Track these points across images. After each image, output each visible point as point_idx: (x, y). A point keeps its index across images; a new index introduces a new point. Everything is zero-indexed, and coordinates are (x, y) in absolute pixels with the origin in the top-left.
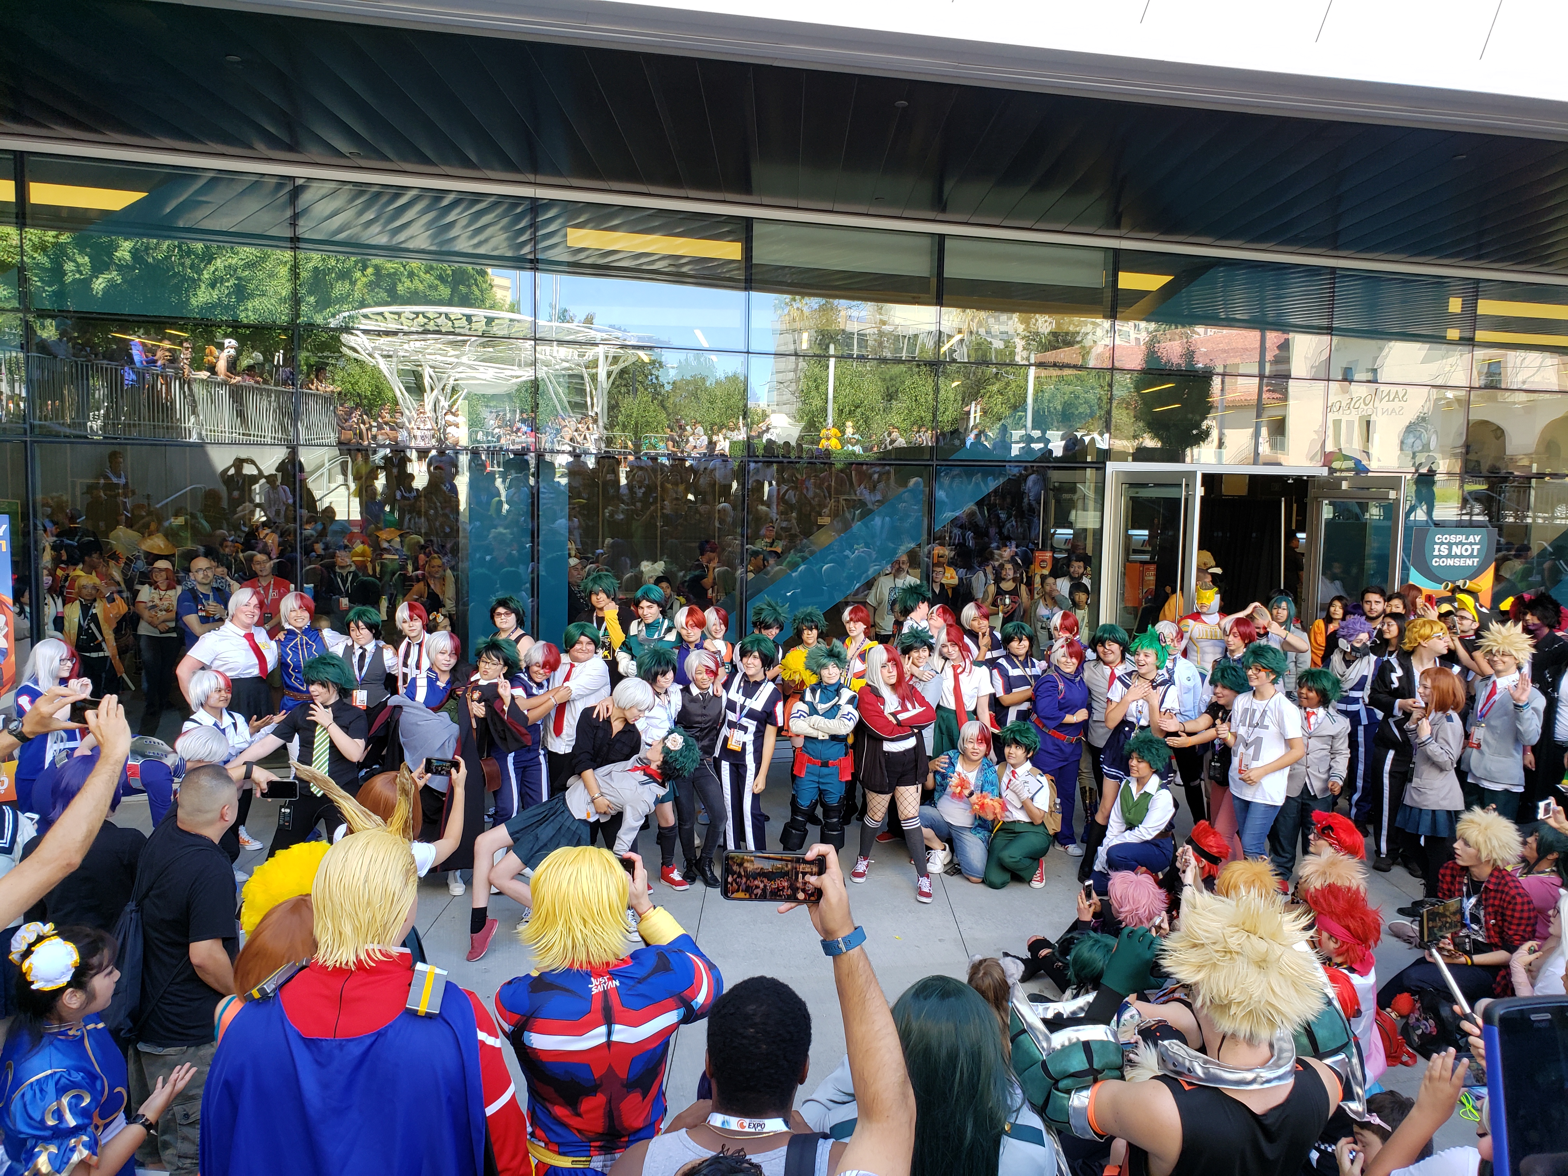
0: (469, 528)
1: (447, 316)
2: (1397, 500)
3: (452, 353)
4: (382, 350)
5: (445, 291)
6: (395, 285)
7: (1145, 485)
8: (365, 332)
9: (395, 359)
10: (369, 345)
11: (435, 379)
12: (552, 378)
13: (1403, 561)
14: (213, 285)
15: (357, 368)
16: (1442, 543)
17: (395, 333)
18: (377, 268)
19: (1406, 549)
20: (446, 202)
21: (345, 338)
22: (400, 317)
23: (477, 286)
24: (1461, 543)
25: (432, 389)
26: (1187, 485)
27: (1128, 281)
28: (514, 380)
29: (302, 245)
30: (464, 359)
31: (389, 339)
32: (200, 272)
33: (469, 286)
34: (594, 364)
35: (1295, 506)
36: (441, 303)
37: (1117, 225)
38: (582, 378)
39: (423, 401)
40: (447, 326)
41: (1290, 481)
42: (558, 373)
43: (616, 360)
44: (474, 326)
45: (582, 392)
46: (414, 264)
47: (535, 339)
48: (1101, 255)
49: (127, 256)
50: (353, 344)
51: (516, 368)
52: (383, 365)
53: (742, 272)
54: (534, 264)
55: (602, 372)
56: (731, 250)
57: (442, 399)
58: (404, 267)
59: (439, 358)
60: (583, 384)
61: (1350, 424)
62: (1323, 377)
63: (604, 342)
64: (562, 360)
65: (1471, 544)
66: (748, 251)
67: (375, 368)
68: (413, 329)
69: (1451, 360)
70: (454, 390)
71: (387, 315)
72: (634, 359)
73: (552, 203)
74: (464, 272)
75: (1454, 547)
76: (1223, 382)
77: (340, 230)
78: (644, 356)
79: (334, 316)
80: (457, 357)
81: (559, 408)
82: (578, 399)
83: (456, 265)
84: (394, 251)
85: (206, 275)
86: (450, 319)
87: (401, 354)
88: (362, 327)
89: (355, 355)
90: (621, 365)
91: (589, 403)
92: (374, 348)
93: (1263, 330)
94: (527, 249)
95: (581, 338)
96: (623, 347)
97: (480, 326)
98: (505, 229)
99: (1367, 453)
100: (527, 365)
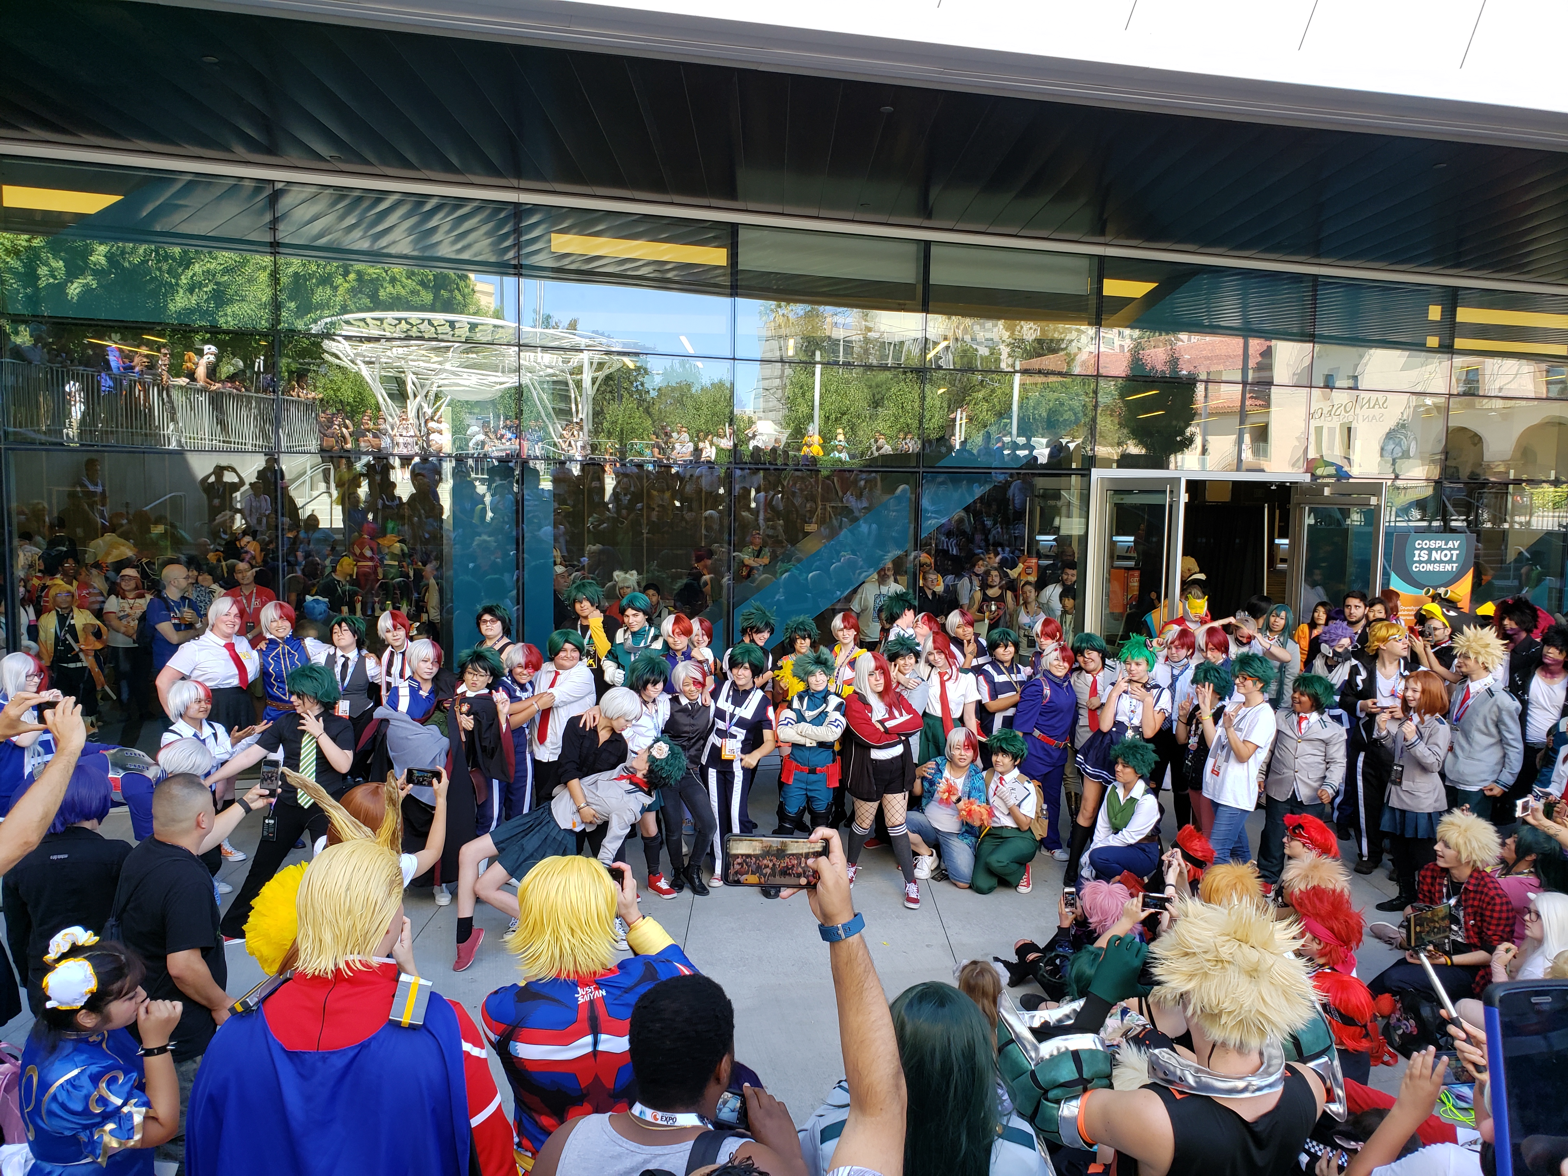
0: (452, 535)
1: (429, 321)
2: (1378, 506)
3: (436, 359)
4: (364, 356)
5: (427, 297)
6: (377, 291)
7: (1130, 492)
8: (348, 338)
9: (377, 366)
10: (351, 352)
11: (418, 385)
12: (536, 384)
13: (1384, 567)
14: (191, 290)
15: (340, 375)
16: (1422, 549)
17: (377, 339)
18: (359, 273)
19: (1387, 555)
20: (428, 207)
21: (327, 344)
22: (382, 323)
23: (459, 290)
24: (1440, 549)
25: (415, 396)
26: (1171, 492)
27: (1113, 288)
28: (498, 387)
29: (282, 250)
30: (448, 366)
31: (372, 345)
32: (177, 277)
33: (451, 291)
34: (579, 370)
35: (1277, 512)
36: (423, 308)
37: (1102, 233)
38: (567, 384)
39: (406, 407)
40: (430, 332)
41: (1273, 488)
42: (542, 379)
43: (601, 365)
44: (457, 332)
45: (567, 398)
46: (397, 270)
47: (519, 345)
48: (1085, 262)
49: (103, 260)
50: (334, 351)
51: (499, 374)
52: (365, 371)
53: (728, 278)
54: (518, 270)
55: (587, 378)
56: (717, 256)
57: (425, 405)
58: (386, 272)
59: (422, 364)
60: (568, 391)
61: (1331, 430)
62: (1305, 384)
63: (588, 348)
64: (547, 367)
65: (1450, 549)
66: (733, 257)
67: (357, 374)
68: (395, 335)
69: (1431, 368)
70: (437, 397)
71: (369, 321)
72: (619, 365)
73: (536, 208)
74: (446, 277)
75: (1434, 552)
76: (1206, 389)
77: (321, 235)
78: (629, 362)
79: (315, 321)
80: (440, 363)
81: (543, 414)
82: (562, 406)
83: (439, 271)
84: (376, 256)
85: (184, 280)
86: (433, 325)
87: (383, 360)
88: (344, 333)
89: (337, 361)
90: (606, 371)
91: (574, 409)
92: (356, 355)
93: (1245, 338)
94: (511, 254)
95: (565, 344)
96: (608, 353)
97: (463, 332)
98: (488, 234)
99: (1349, 459)
100: (511, 371)
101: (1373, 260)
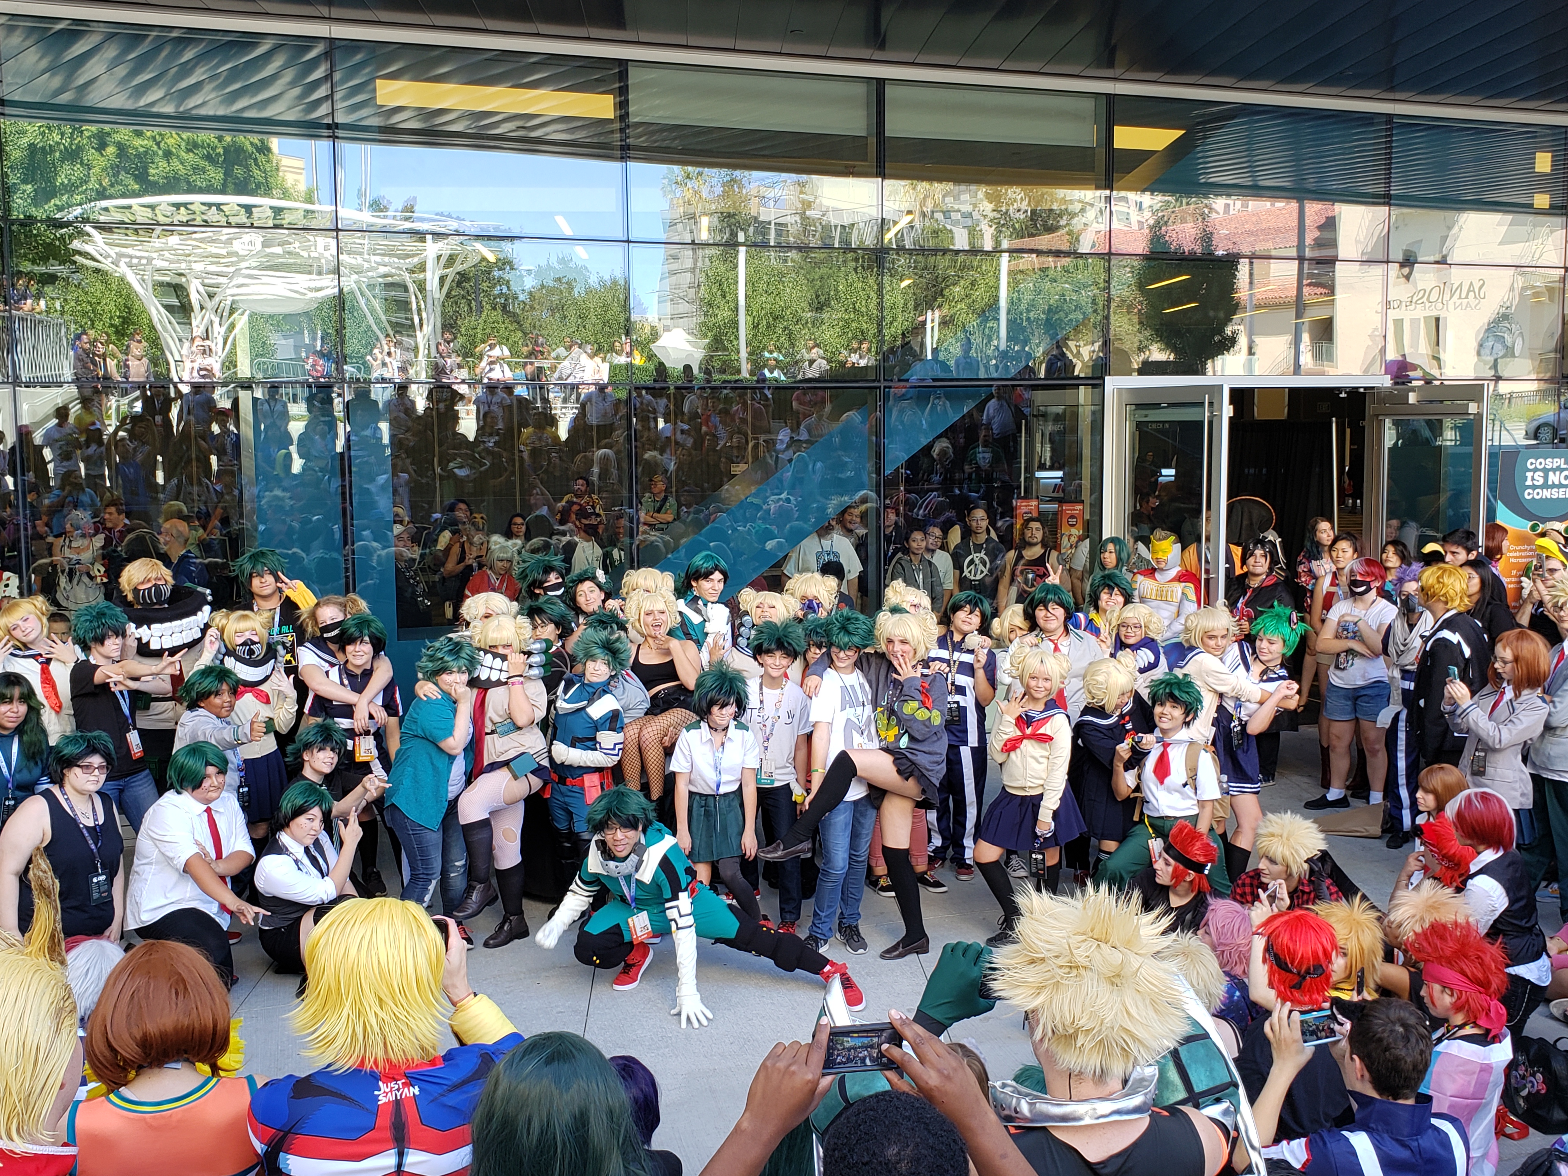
1: (218, 205)
2: (1479, 416)
5: (215, 175)
6: (145, 168)
7: (1156, 406)
9: (148, 268)
10: (111, 250)
11: (206, 295)
12: (364, 289)
15: (99, 283)
16: (1536, 470)
18: (120, 144)
22: (154, 211)
23: (259, 168)
24: (1559, 469)
25: (202, 309)
26: (1211, 404)
27: (1126, 137)
28: (313, 295)
29: (9, 111)
30: (244, 268)
33: (247, 168)
34: (422, 267)
35: (1348, 431)
36: (210, 190)
37: (1111, 64)
38: (405, 287)
39: (190, 324)
41: (1343, 395)
42: (372, 281)
43: (451, 260)
44: (256, 219)
45: (406, 307)
46: (169, 135)
47: (338, 234)
48: (1090, 103)
50: (86, 248)
51: (312, 277)
52: (132, 276)
53: (617, 135)
54: (333, 131)
55: (432, 277)
56: (601, 106)
57: (216, 320)
58: (157, 139)
60: (407, 296)
61: (1414, 322)
62: (1380, 258)
63: (434, 234)
64: (378, 264)
66: (622, 106)
69: (1540, 235)
70: (232, 309)
71: (136, 209)
72: (476, 257)
73: (354, 45)
74: (239, 145)
75: (1551, 474)
76: (1251, 268)
77: (54, 93)
78: (489, 252)
81: (374, 327)
82: (401, 316)
84: (141, 117)
86: (222, 210)
87: (158, 261)
90: (459, 267)
91: (416, 321)
92: (119, 254)
93: (1300, 200)
98: (293, 83)
99: (1437, 359)
100: (328, 273)
101: (1462, 94)
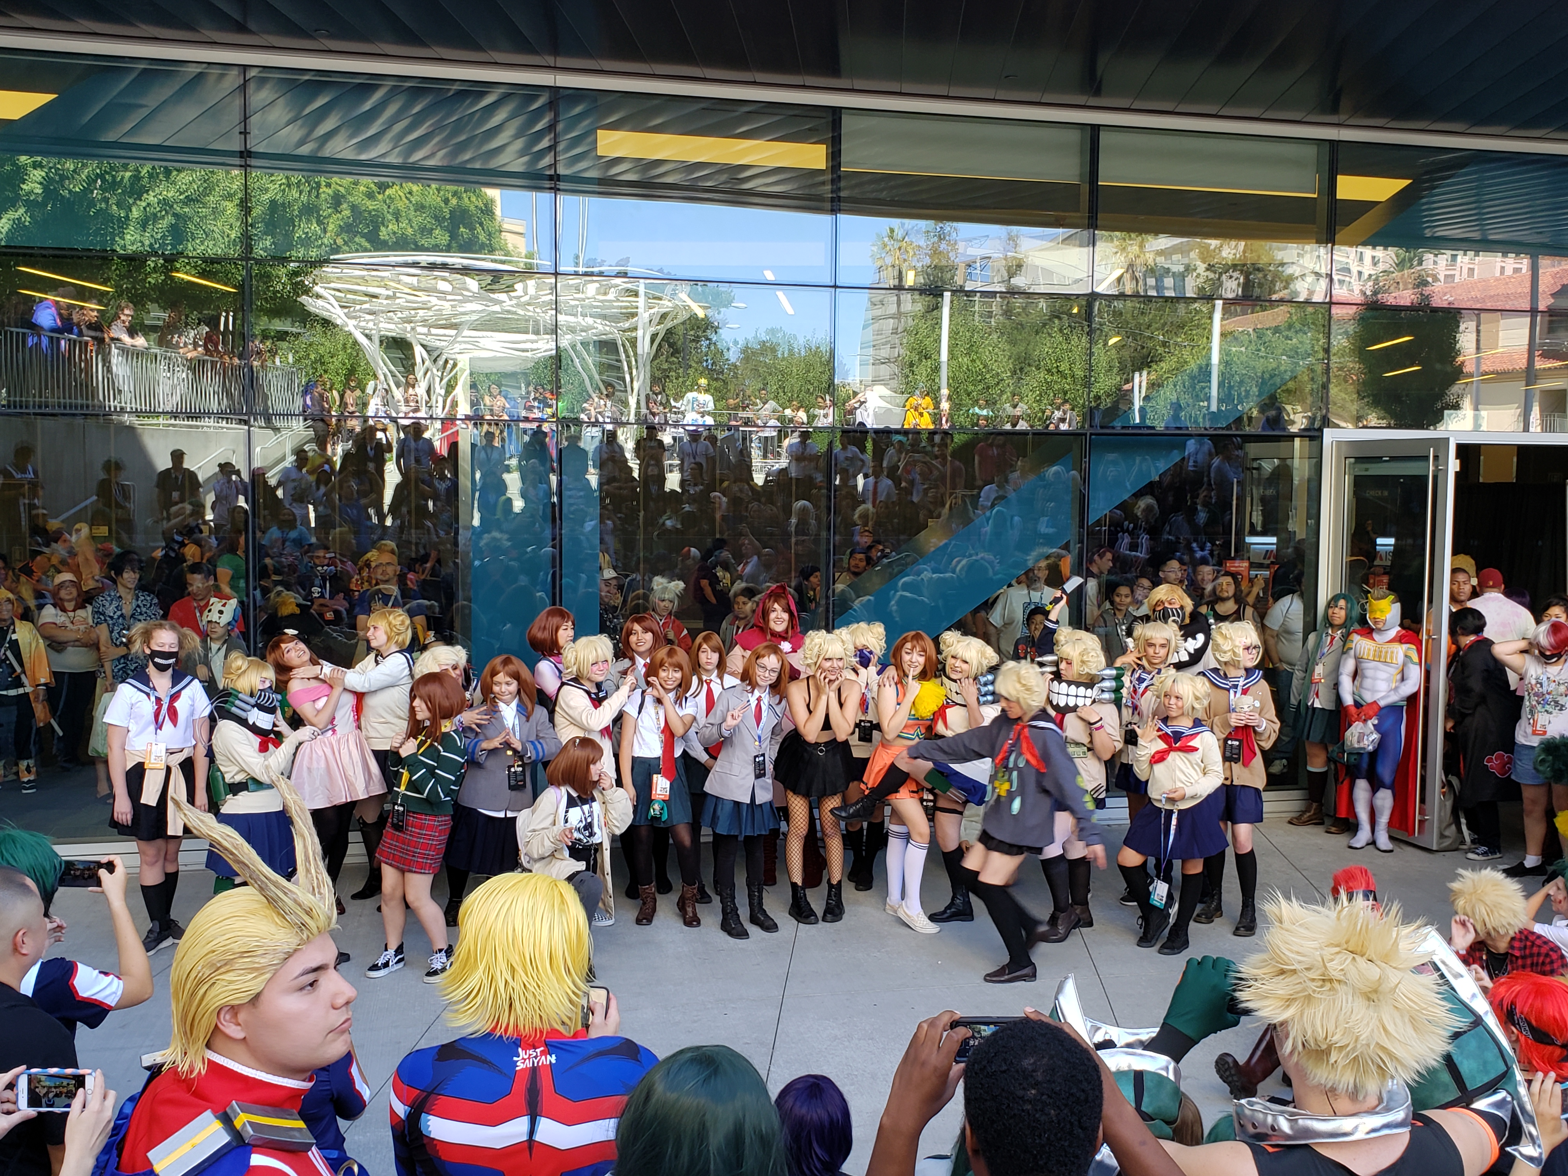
5: (442, 234)
7: (1377, 459)
14: (144, 224)
26: (1436, 458)
27: (1350, 188)
28: (532, 354)
29: (255, 162)
32: (127, 210)
37: (1336, 110)
48: (1313, 150)
49: (38, 189)
54: (554, 183)
56: (813, 156)
66: (835, 156)
73: (578, 94)
76: (1476, 322)
77: (300, 142)
84: (373, 168)
85: (135, 213)
90: (670, 324)
93: (1534, 256)
94: (545, 161)
98: (519, 133)
